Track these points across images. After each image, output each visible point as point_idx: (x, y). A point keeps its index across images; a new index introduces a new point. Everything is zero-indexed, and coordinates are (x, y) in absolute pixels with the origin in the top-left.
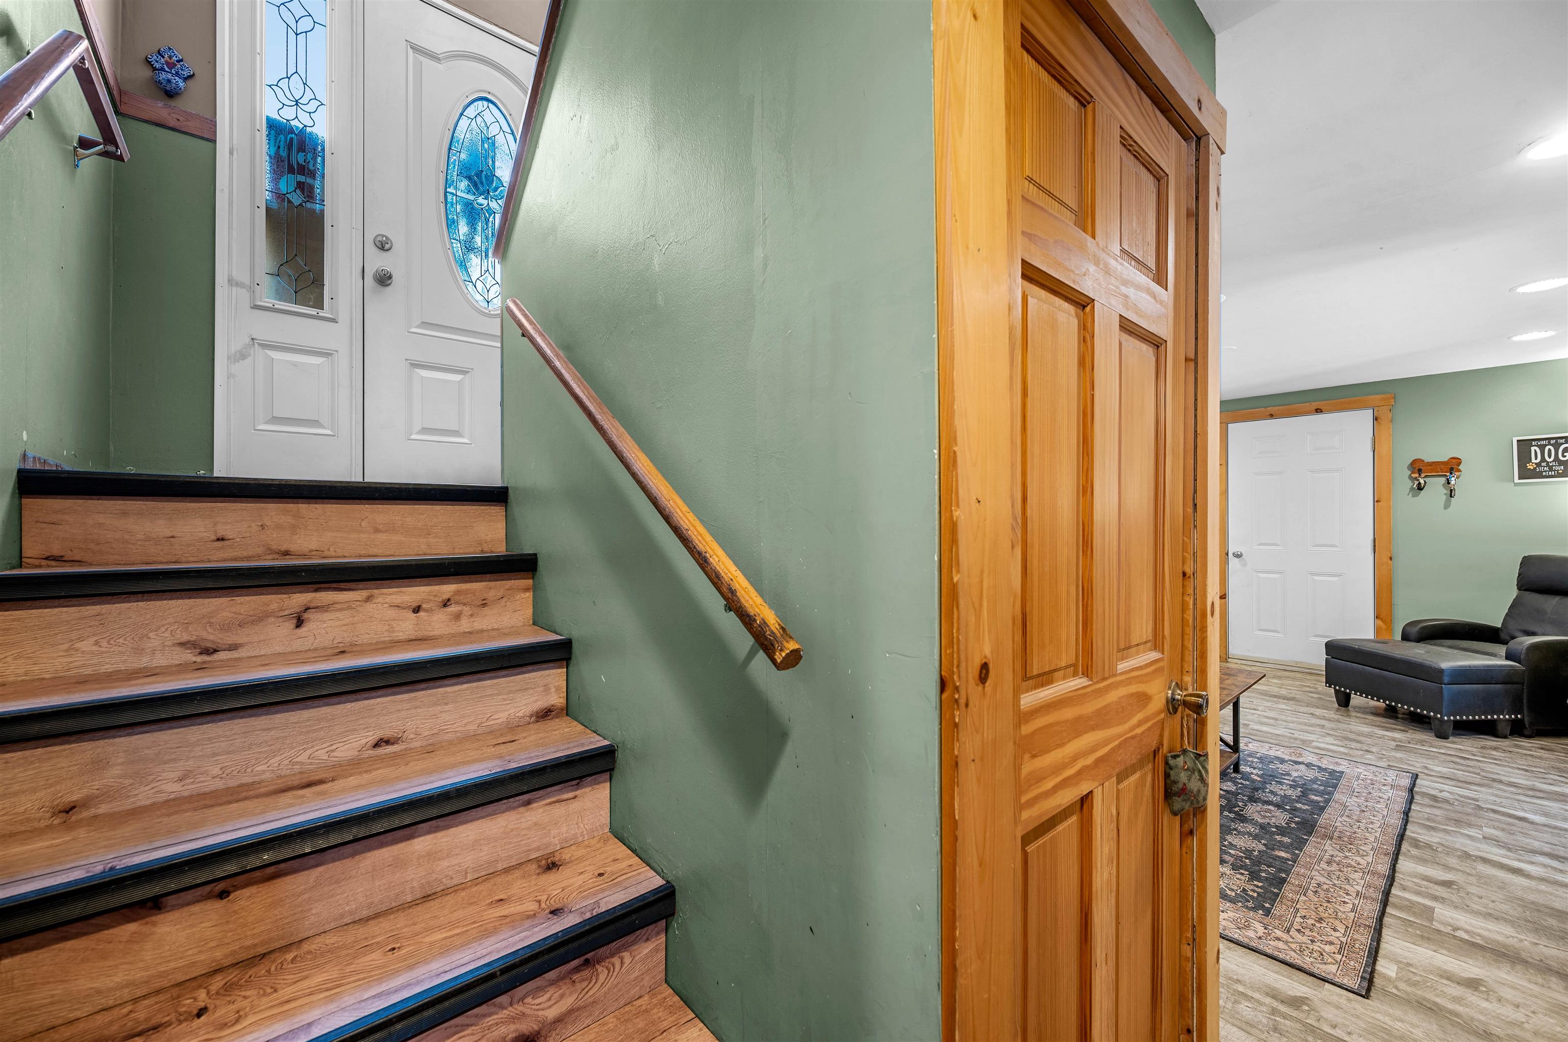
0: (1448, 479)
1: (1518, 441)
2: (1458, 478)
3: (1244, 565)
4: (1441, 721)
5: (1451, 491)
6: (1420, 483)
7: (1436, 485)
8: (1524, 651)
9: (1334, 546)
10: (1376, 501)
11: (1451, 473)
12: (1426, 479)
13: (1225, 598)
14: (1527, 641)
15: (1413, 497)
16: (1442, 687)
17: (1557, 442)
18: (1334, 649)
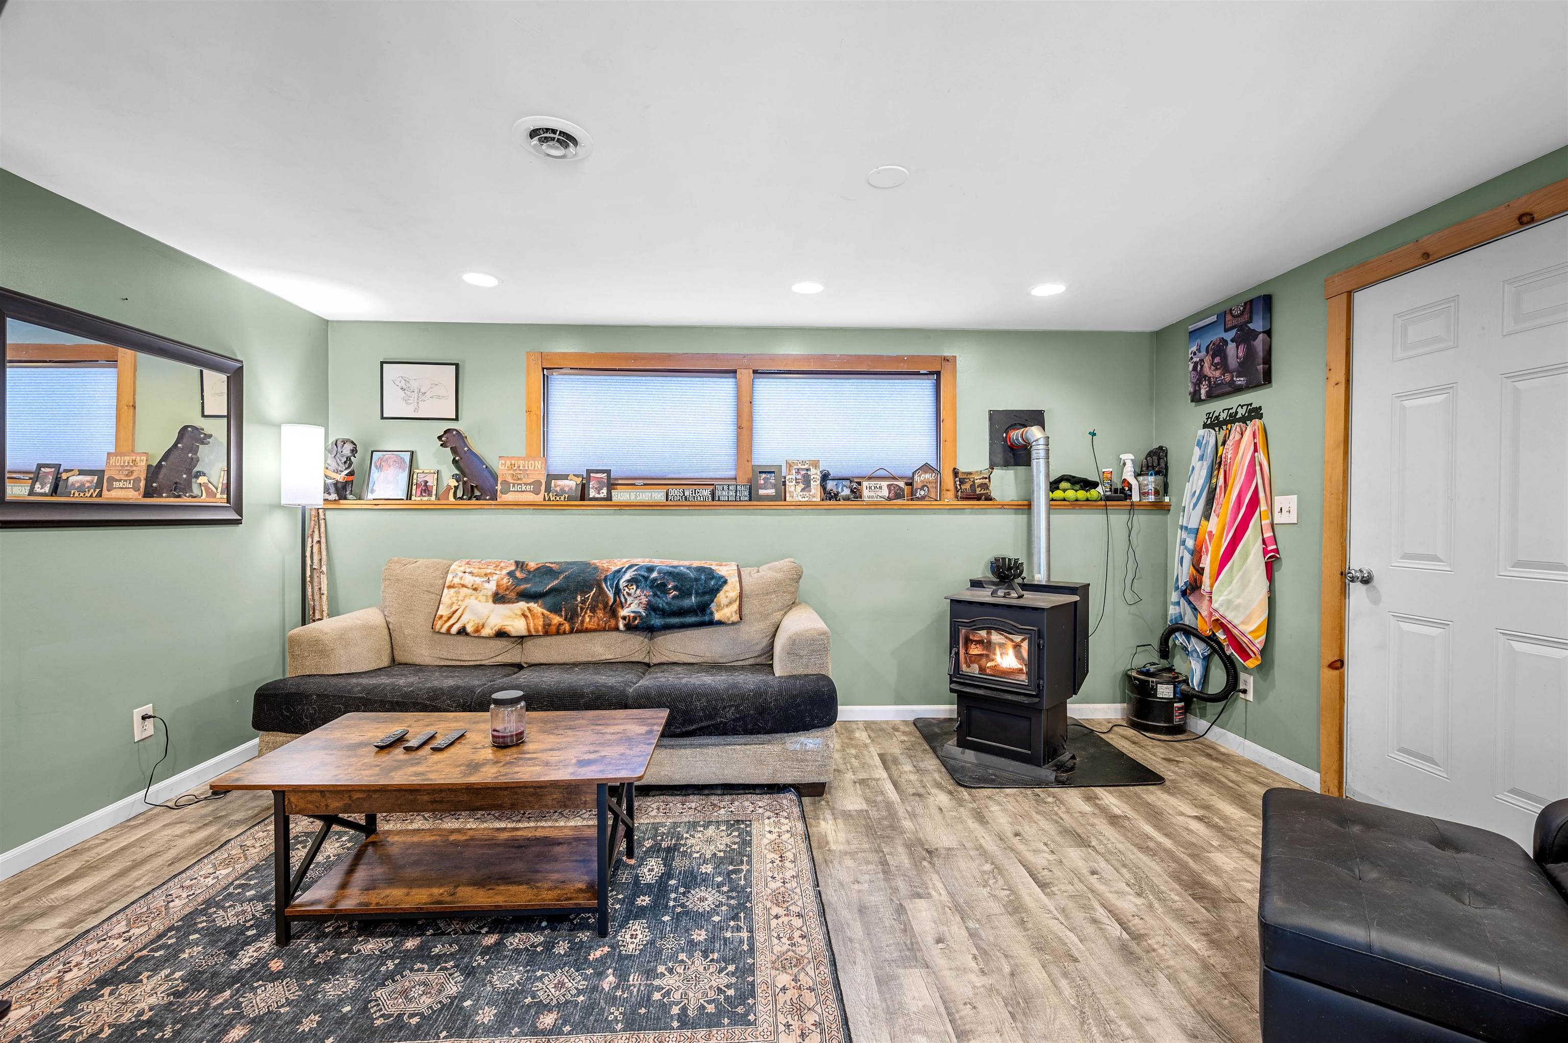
3: (1376, 601)
13: (1341, 668)
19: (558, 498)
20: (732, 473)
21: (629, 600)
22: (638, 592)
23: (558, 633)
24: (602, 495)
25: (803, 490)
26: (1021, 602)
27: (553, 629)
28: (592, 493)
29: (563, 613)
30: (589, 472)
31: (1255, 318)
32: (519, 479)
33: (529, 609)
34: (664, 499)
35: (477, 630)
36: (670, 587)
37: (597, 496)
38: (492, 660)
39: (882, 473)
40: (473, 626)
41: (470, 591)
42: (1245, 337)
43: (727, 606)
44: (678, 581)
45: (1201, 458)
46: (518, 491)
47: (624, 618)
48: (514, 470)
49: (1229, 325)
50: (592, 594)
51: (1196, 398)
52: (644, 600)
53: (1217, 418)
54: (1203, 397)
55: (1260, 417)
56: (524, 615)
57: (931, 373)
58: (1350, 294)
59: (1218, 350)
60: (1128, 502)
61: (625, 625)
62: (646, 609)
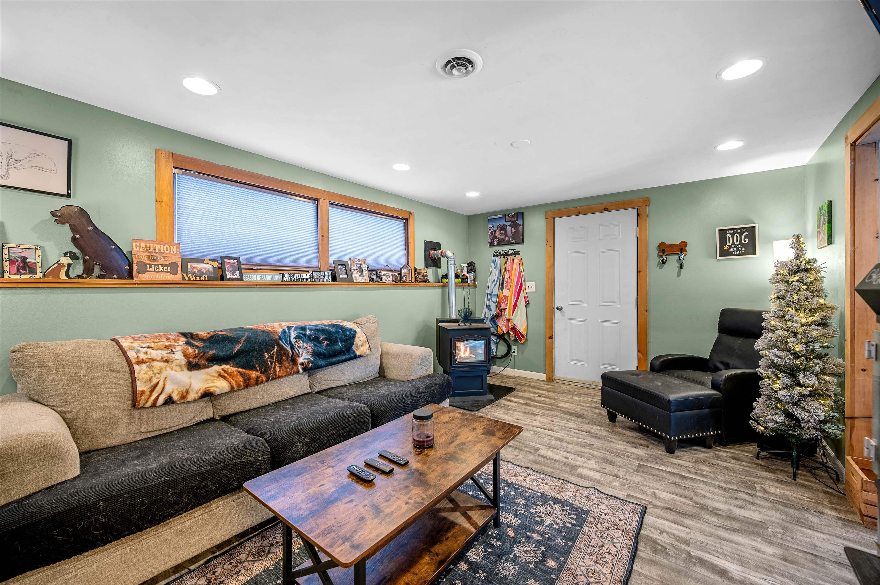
0: (679, 256)
1: (719, 230)
2: (685, 255)
3: (563, 316)
4: (669, 440)
5: (681, 264)
6: (663, 259)
7: (672, 259)
8: (722, 382)
9: (614, 302)
10: (639, 272)
11: (681, 252)
12: (667, 257)
13: (552, 338)
14: (724, 374)
15: (659, 269)
16: (670, 415)
17: (741, 231)
18: (606, 378)
19: (198, 278)
20: (316, 264)
21: (301, 351)
22: (305, 344)
23: (257, 383)
24: (236, 277)
25: (360, 276)
26: (471, 327)
27: (253, 382)
28: (229, 275)
29: (258, 368)
30: (223, 258)
31: (519, 219)
32: (155, 261)
33: (223, 370)
34: (280, 279)
35: (183, 396)
36: (321, 339)
37: (232, 277)
38: (192, 421)
39: (387, 268)
40: (178, 394)
41: (162, 364)
42: (514, 225)
43: (361, 346)
44: (325, 334)
45: (495, 268)
46: (155, 271)
47: (302, 364)
48: (149, 252)
49: (508, 220)
50: (275, 350)
51: (492, 245)
52: (310, 350)
53: (500, 253)
54: (495, 244)
55: (519, 254)
56: (220, 376)
57: (404, 219)
58: (554, 218)
59: (503, 228)
60: (467, 284)
61: (303, 369)
62: (312, 355)
